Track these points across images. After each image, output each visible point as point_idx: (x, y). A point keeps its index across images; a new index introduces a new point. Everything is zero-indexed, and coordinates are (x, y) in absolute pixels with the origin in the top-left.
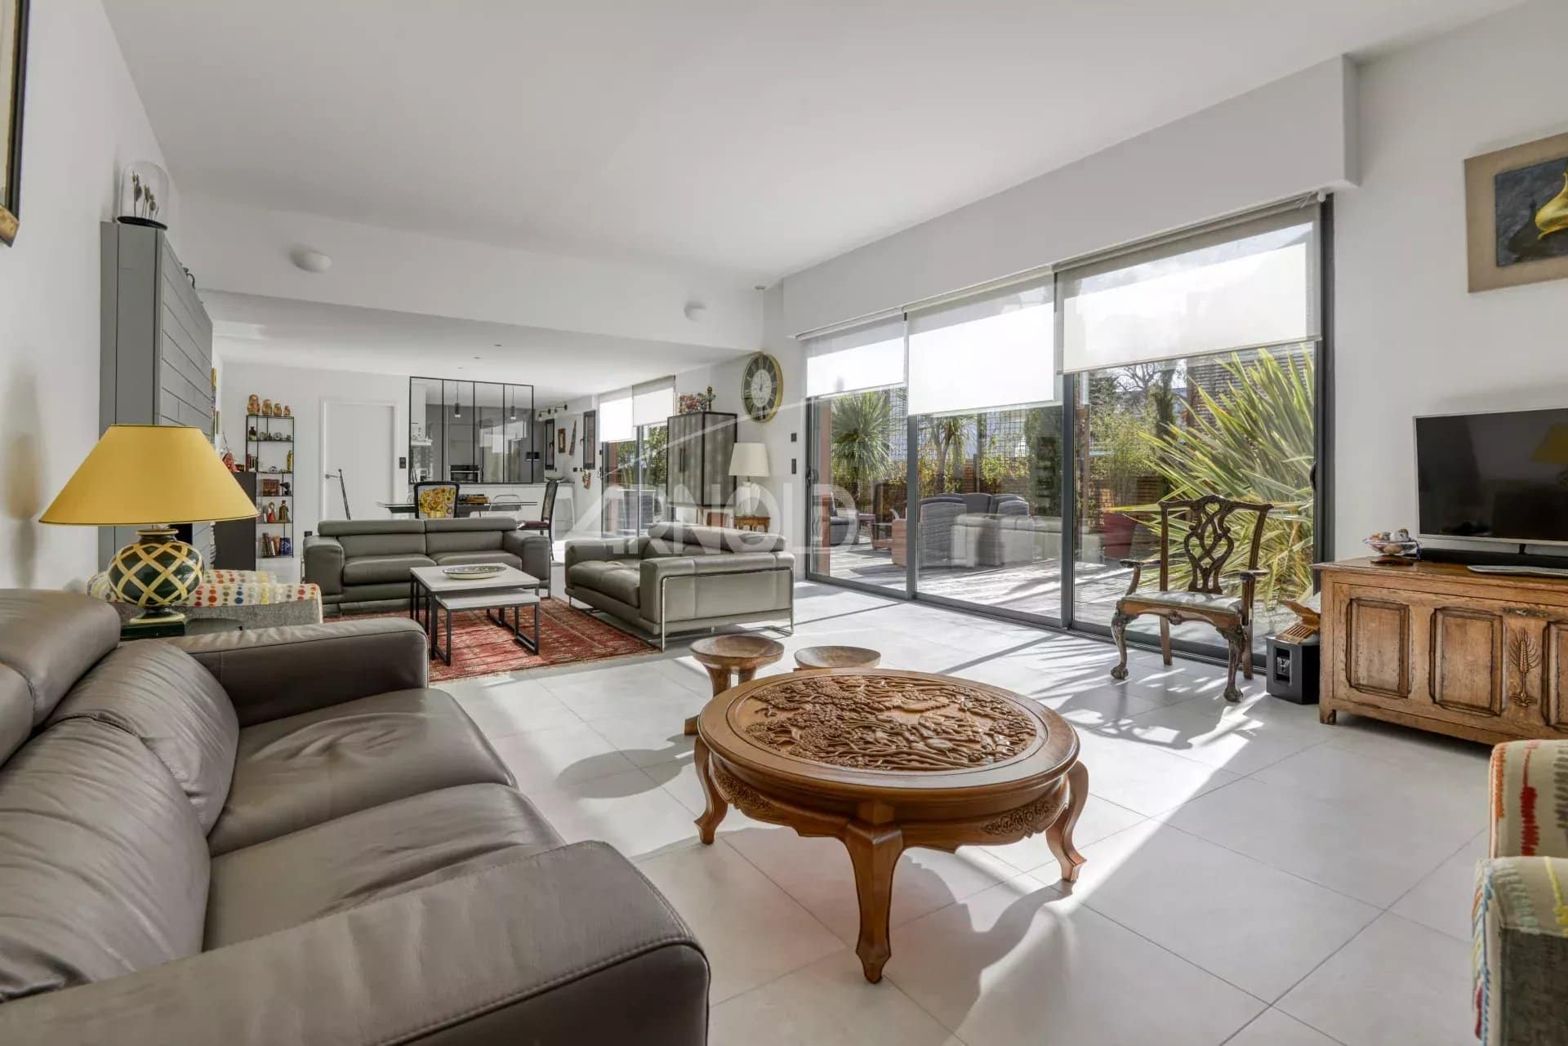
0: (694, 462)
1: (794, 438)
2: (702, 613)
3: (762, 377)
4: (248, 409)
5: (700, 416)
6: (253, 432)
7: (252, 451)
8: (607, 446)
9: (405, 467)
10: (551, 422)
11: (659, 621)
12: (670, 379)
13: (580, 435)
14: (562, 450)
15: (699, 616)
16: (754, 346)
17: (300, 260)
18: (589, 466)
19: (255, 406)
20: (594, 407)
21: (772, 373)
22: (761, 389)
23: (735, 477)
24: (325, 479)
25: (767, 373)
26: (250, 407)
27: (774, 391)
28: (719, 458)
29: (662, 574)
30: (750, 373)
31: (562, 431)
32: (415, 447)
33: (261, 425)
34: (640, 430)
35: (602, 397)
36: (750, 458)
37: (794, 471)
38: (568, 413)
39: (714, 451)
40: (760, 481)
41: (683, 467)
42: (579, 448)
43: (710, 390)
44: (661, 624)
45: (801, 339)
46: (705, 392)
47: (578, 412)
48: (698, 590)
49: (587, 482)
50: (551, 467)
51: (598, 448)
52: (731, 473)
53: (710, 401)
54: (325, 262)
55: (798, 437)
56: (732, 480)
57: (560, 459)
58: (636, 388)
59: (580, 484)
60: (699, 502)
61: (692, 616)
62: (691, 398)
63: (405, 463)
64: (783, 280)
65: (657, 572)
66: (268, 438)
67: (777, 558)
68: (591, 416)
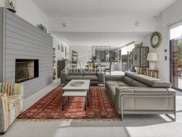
0: (138, 58)
1: (166, 51)
2: (137, 108)
3: (156, 37)
5: (139, 48)
6: (73, 55)
7: (73, 58)
8: (123, 56)
10: (115, 52)
11: (120, 110)
12: (134, 42)
13: (119, 54)
14: (116, 57)
15: (135, 109)
16: (153, 30)
17: (64, 25)
18: (120, 59)
19: (73, 51)
20: (120, 49)
21: (158, 36)
22: (155, 40)
23: (148, 61)
24: (81, 61)
25: (157, 36)
27: (159, 40)
28: (144, 57)
29: (122, 94)
30: (152, 37)
31: (116, 54)
32: (93, 57)
33: (74, 54)
34: (128, 52)
35: (122, 47)
36: (153, 56)
37: (166, 59)
39: (143, 55)
40: (155, 62)
41: (136, 59)
42: (119, 56)
43: (142, 42)
44: (121, 110)
45: (167, 25)
46: (140, 43)
47: (118, 50)
48: (135, 100)
49: (120, 61)
50: (115, 59)
51: (121, 56)
52: (147, 60)
53: (142, 45)
54: (68, 25)
55: (167, 51)
56: (148, 62)
57: (116, 58)
58: (127, 45)
59: (119, 62)
60: (139, 66)
61: (133, 109)
62: (138, 45)
64: (162, 12)
65: (120, 93)
66: (74, 56)
67: (168, 91)
68: (120, 51)
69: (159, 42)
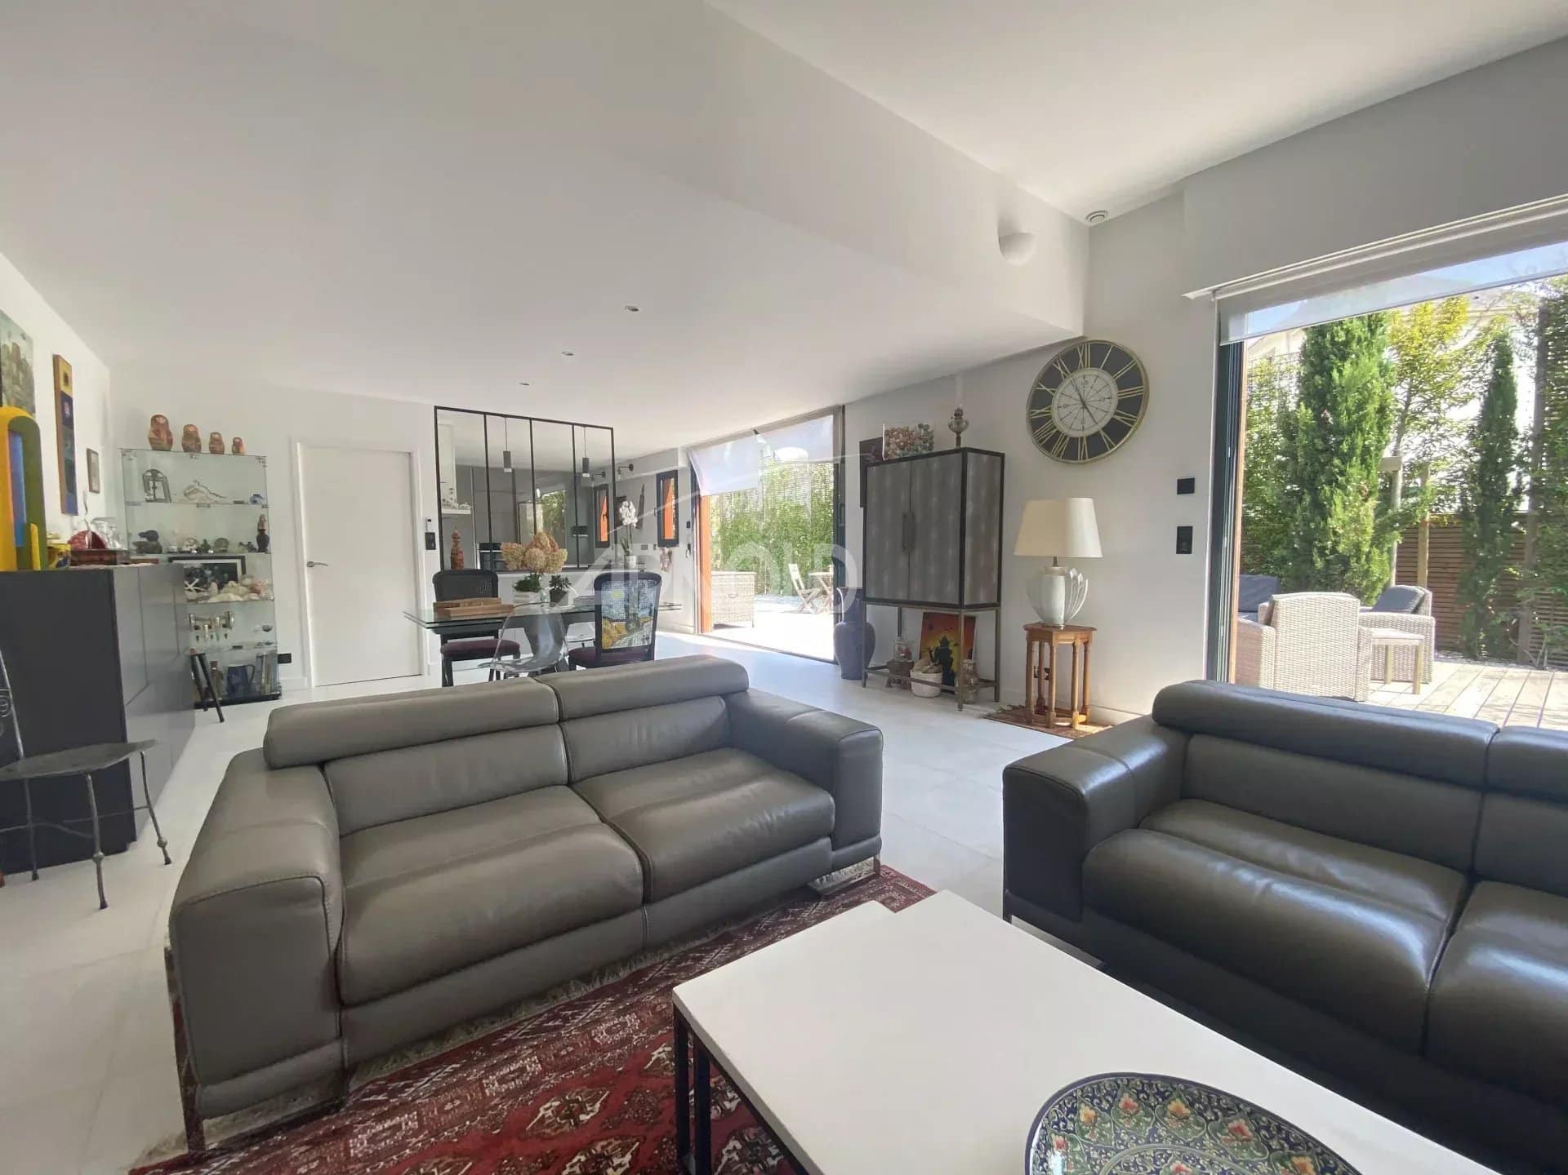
0: (936, 536)
1: (1186, 487)
4: (151, 440)
9: (434, 548)
10: (604, 487)
13: (651, 503)
18: (667, 543)
19: (163, 435)
22: (1084, 404)
24: (306, 568)
25: (1105, 375)
26: (153, 436)
28: (983, 527)
30: (1050, 378)
31: (621, 499)
32: (450, 517)
35: (698, 449)
37: (1184, 547)
38: (635, 475)
39: (977, 517)
41: (911, 543)
42: (650, 520)
43: (959, 413)
45: (1219, 297)
47: (648, 474)
49: (667, 560)
51: (683, 518)
55: (1199, 485)
63: (433, 541)
69: (1126, 421)
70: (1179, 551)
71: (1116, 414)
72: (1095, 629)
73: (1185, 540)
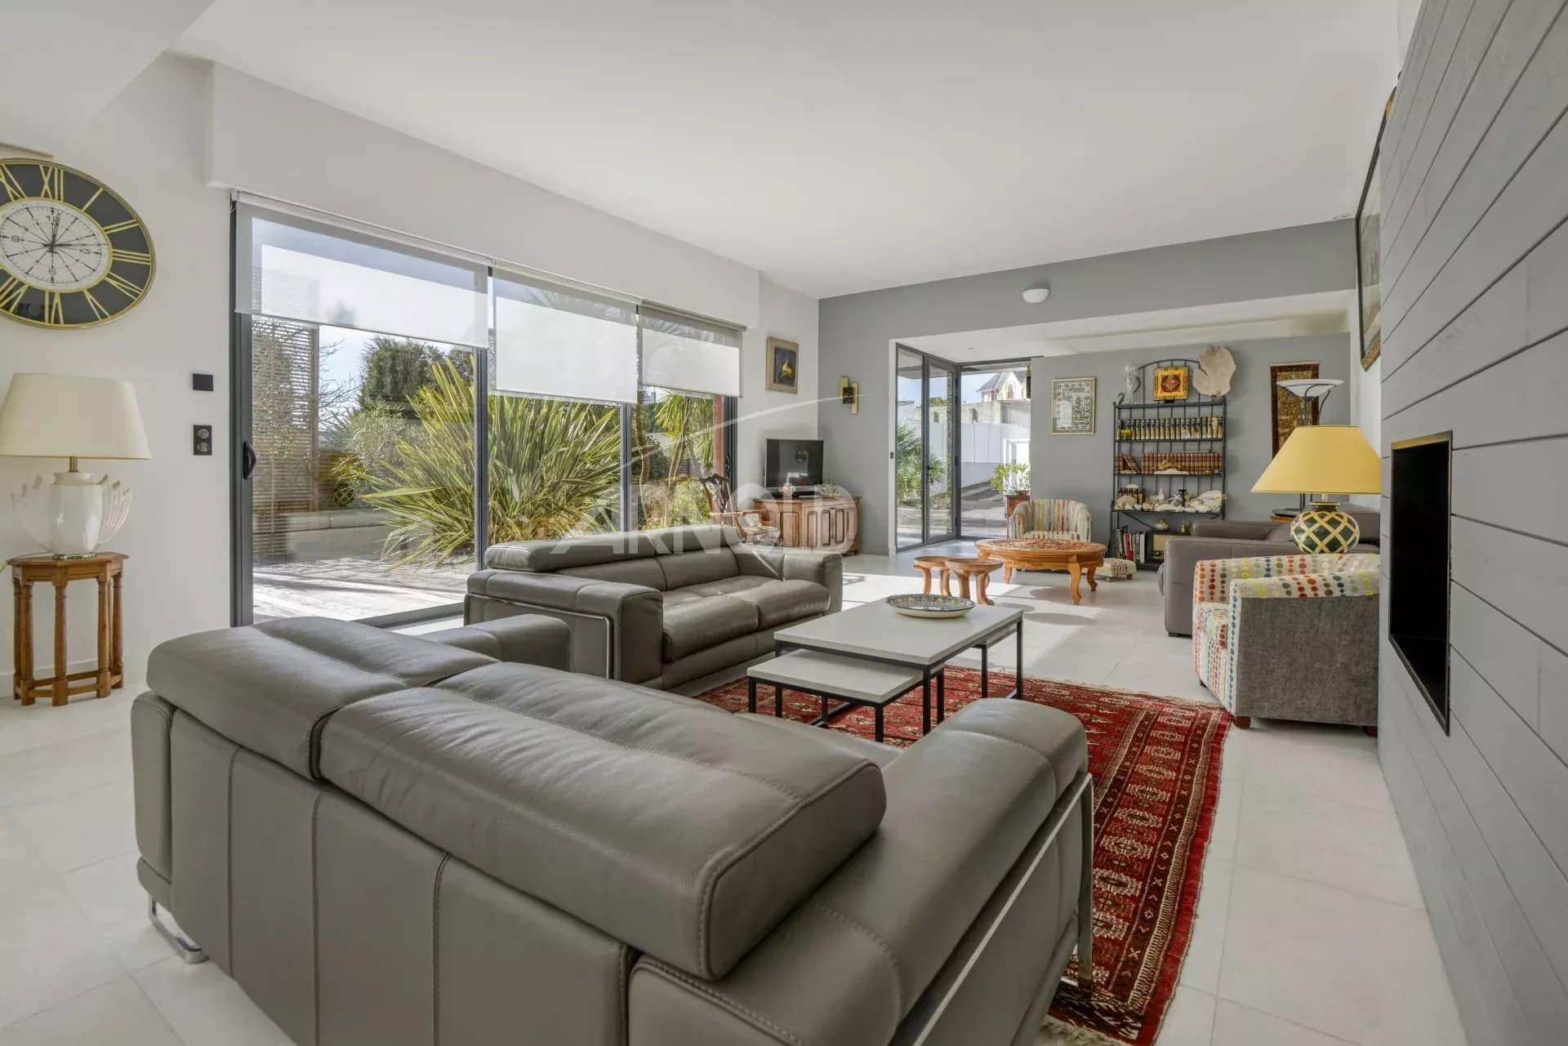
69: (123, 288)
70: (197, 452)
71: (109, 276)
72: (126, 557)
73: (201, 440)
